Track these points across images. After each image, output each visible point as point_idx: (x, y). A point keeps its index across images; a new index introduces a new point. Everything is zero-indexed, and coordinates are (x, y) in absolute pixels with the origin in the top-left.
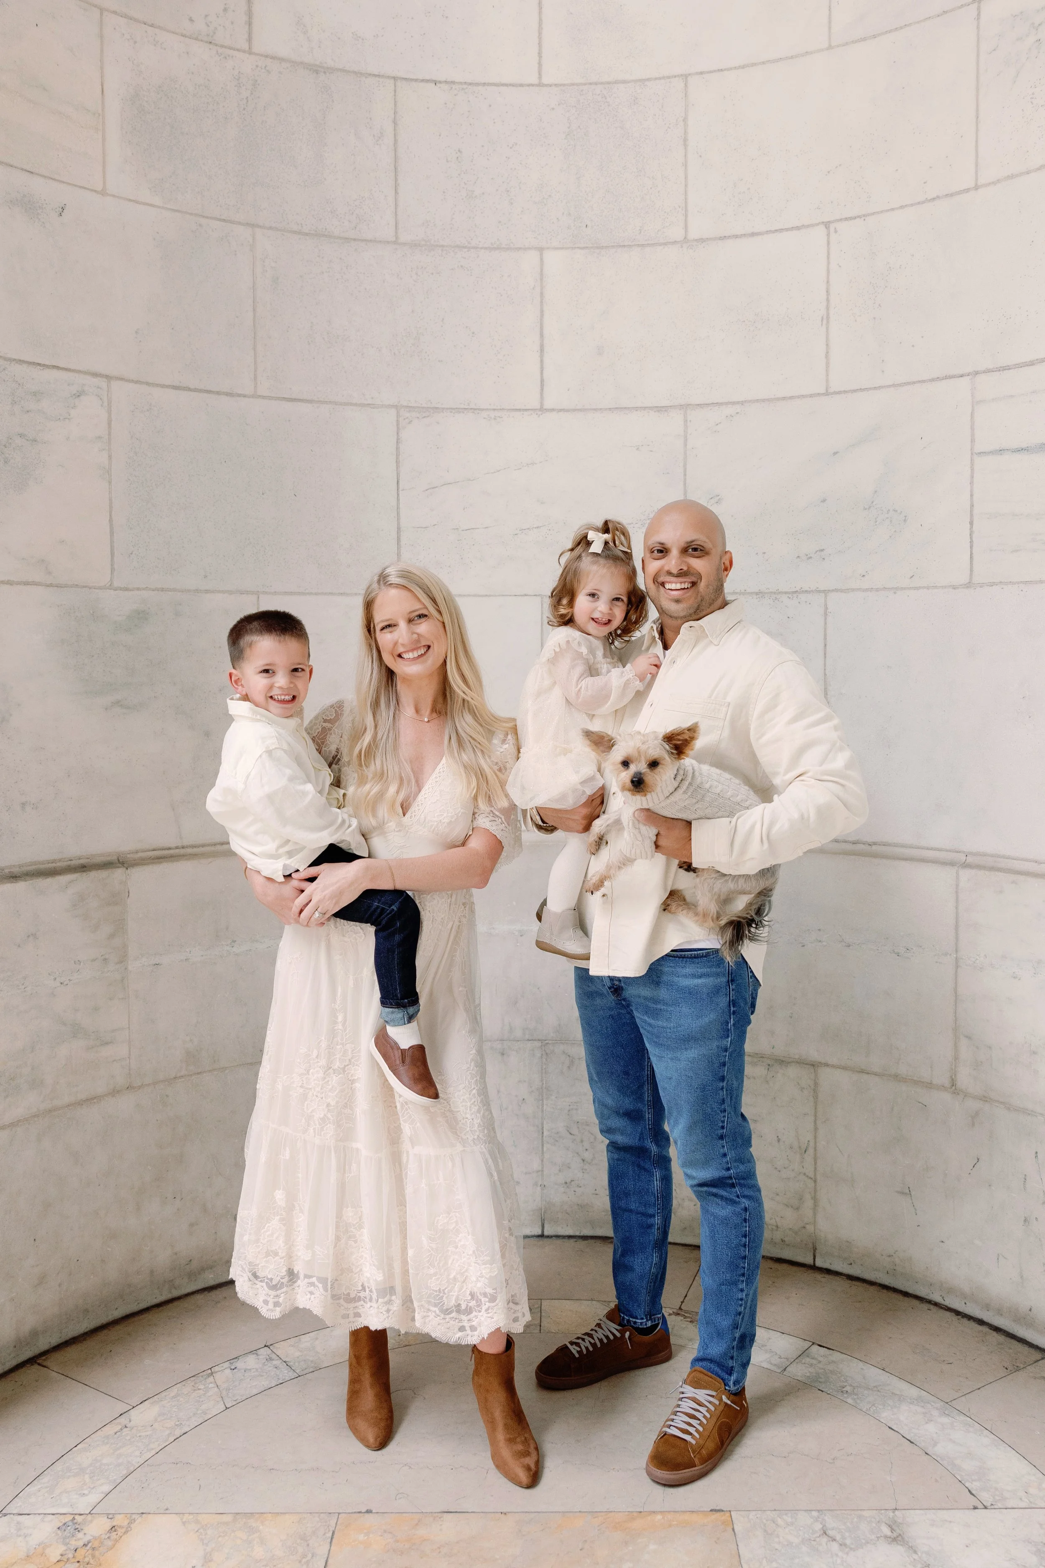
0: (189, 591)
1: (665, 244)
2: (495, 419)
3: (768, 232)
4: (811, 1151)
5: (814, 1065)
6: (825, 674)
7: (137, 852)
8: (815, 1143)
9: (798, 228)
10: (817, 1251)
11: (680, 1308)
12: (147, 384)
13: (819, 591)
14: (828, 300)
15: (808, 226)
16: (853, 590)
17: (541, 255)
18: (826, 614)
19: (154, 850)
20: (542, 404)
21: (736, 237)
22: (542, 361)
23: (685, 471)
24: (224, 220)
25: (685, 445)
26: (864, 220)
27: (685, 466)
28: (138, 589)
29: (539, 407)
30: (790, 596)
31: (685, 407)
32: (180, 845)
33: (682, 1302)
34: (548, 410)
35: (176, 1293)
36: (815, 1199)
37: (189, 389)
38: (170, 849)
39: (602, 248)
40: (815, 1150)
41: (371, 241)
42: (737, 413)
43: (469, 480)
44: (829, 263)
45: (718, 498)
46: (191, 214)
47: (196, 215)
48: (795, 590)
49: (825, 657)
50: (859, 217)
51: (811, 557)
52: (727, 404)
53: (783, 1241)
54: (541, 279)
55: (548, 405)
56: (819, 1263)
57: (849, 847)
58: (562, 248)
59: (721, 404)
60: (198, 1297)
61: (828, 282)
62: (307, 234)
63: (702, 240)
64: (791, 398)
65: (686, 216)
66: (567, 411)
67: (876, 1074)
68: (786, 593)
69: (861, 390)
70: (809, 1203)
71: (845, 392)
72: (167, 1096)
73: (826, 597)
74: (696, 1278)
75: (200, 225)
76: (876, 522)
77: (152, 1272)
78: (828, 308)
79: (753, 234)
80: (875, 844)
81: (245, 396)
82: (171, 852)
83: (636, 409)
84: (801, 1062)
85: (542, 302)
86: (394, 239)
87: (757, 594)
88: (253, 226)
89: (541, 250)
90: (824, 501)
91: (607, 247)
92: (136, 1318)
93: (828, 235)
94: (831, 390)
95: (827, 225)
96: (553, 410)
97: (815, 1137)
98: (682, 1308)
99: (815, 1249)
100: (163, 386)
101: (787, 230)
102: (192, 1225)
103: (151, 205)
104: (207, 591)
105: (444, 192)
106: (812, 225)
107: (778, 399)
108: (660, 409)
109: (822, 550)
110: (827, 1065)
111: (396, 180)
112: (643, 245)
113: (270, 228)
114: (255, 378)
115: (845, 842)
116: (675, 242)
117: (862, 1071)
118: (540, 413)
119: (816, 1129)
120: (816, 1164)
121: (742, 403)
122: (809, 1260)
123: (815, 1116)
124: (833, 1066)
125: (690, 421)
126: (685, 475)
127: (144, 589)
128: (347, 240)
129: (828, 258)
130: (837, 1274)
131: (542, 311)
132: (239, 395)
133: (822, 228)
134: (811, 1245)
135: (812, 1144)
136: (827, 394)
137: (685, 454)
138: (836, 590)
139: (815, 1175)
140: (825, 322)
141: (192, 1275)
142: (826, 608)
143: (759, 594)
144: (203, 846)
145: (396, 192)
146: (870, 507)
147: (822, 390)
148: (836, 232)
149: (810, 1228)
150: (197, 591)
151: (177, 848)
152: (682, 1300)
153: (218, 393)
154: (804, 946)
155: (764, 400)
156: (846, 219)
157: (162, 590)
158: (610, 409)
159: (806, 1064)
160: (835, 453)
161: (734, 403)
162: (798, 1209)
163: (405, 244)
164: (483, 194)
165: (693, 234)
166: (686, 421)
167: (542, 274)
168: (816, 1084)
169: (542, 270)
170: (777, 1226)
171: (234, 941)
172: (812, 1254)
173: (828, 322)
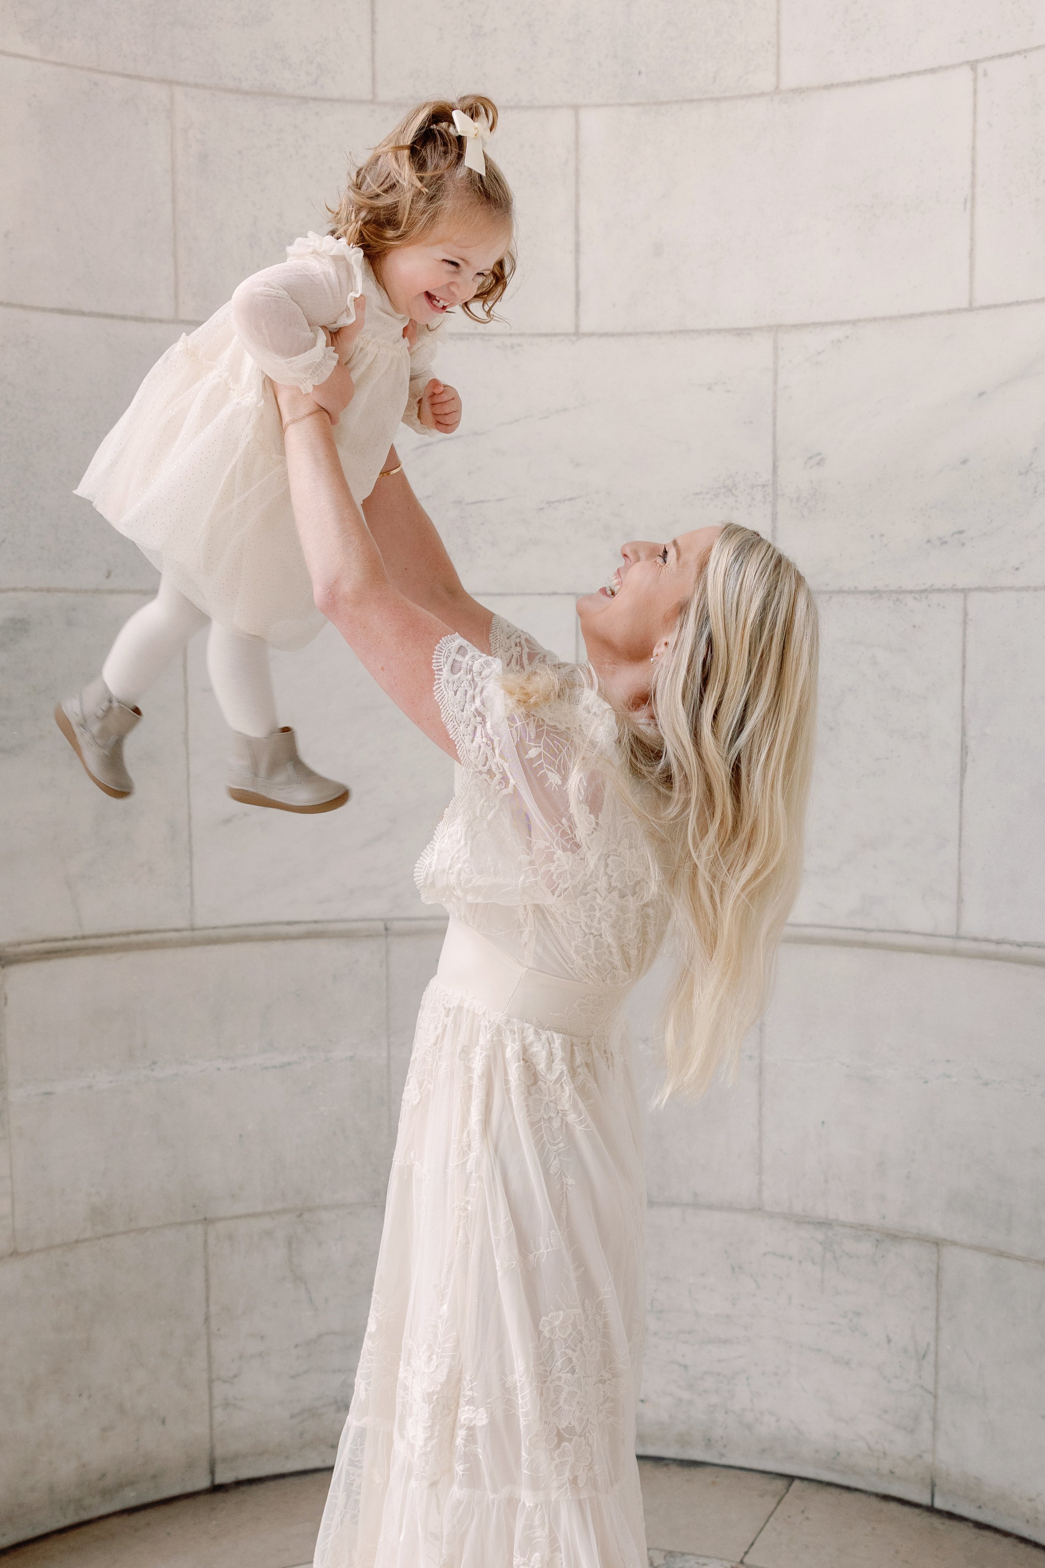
0: (86, 591)
1: (749, 97)
2: (512, 347)
3: (891, 77)
4: (931, 1357)
5: (938, 1243)
6: (963, 707)
7: (19, 944)
8: (937, 1346)
9: (933, 71)
10: (936, 1489)
11: (742, 1562)
12: (23, 307)
13: (955, 590)
14: (973, 174)
15: (947, 68)
16: (1003, 589)
17: (577, 115)
18: (965, 622)
19: (43, 941)
20: (577, 326)
21: (848, 84)
22: (577, 266)
23: (775, 418)
24: (129, 76)
25: (775, 382)
26: (1025, 57)
27: (774, 412)
28: (14, 590)
29: (572, 329)
30: (917, 596)
31: (775, 329)
32: (79, 933)
33: (746, 1553)
34: (585, 335)
35: (85, 1516)
36: (935, 1420)
37: (83, 314)
38: (65, 939)
39: (662, 103)
40: (937, 1354)
41: (338, 100)
42: (847, 337)
43: (476, 433)
44: (975, 121)
45: (819, 457)
46: (82, 68)
47: (90, 69)
48: (923, 587)
49: (963, 683)
50: (1018, 53)
51: (946, 542)
52: (833, 323)
53: (892, 1472)
54: (577, 150)
55: (585, 327)
56: (939, 1504)
57: (991, 948)
58: (604, 105)
59: (825, 324)
60: (115, 1521)
61: (974, 148)
62: (247, 93)
63: (799, 91)
64: (922, 315)
65: (778, 56)
66: (612, 335)
67: (1018, 1259)
68: (911, 592)
69: (1018, 303)
70: (927, 1425)
71: (996, 306)
72: (67, 1265)
73: (965, 599)
74: (772, 1519)
75: (96, 84)
76: (1035, 492)
77: (51, 1489)
78: (973, 186)
79: (871, 81)
80: (1026, 944)
81: (161, 321)
82: (68, 944)
83: (709, 332)
84: (922, 1239)
85: (577, 182)
86: (370, 97)
87: (871, 593)
88: (171, 83)
89: (576, 108)
90: (965, 462)
91: (668, 103)
92: (30, 1548)
93: (975, 80)
94: (977, 304)
95: (973, 65)
96: (591, 335)
97: (937, 1339)
98: (745, 1560)
99: (933, 1485)
100: (44, 310)
101: (919, 73)
102: (104, 1430)
103: (24, 57)
104: (111, 592)
105: (440, 29)
106: (953, 66)
107: (903, 317)
108: (740, 332)
109: (961, 532)
110: (954, 1243)
111: (373, 13)
112: (718, 99)
113: (196, 85)
114: (176, 296)
115: (987, 940)
116: (762, 94)
117: (1001, 1254)
118: (574, 338)
119: (938, 1328)
120: (937, 1373)
121: (854, 322)
122: (925, 1500)
123: (938, 1311)
124: (963, 1246)
125: (782, 349)
126: (774, 425)
127: (22, 590)
128: (304, 100)
129: (975, 113)
130: (962, 1519)
131: (577, 196)
132: (153, 320)
133: (967, 69)
134: (928, 1481)
135: (932, 1347)
136: (971, 309)
137: (775, 394)
138: (979, 589)
139: (936, 1388)
140: (969, 205)
141: (106, 1493)
142: (966, 614)
143: (875, 593)
144: (112, 935)
145: (373, 31)
146: (1027, 472)
147: (965, 304)
148: (985, 75)
149: (928, 1458)
150: (97, 591)
151: (75, 938)
152: (746, 1550)
153: (124, 318)
154: (926, 1082)
155: (883, 319)
156: (1000, 56)
157: (48, 590)
158: (672, 333)
159: (928, 1241)
160: (981, 394)
161: (842, 323)
162: (912, 1431)
163: (385, 104)
164: (495, 30)
165: (789, 80)
166: (776, 348)
167: (577, 143)
168: (939, 1269)
169: (577, 136)
170: (885, 1454)
171: (154, 1063)
172: (930, 1491)
173: (973, 206)
